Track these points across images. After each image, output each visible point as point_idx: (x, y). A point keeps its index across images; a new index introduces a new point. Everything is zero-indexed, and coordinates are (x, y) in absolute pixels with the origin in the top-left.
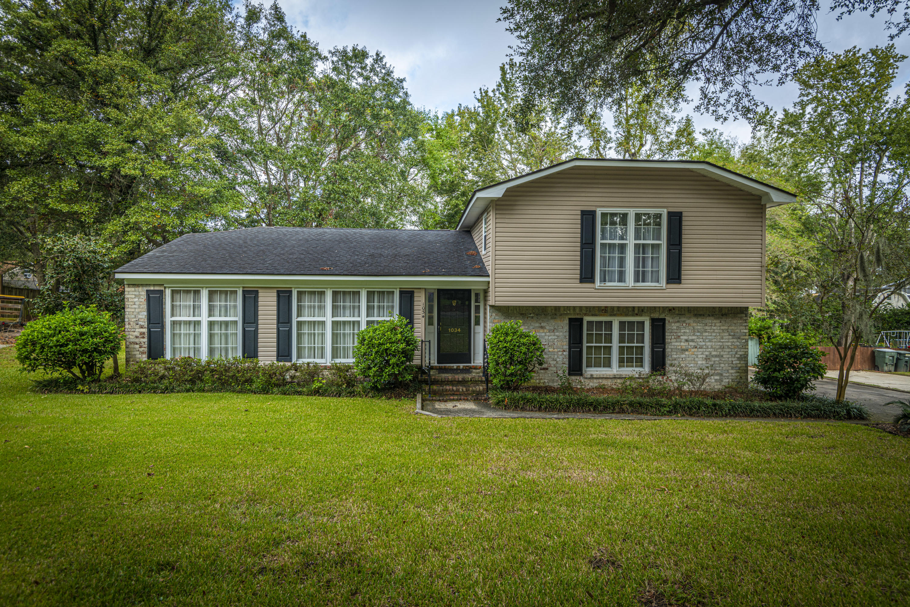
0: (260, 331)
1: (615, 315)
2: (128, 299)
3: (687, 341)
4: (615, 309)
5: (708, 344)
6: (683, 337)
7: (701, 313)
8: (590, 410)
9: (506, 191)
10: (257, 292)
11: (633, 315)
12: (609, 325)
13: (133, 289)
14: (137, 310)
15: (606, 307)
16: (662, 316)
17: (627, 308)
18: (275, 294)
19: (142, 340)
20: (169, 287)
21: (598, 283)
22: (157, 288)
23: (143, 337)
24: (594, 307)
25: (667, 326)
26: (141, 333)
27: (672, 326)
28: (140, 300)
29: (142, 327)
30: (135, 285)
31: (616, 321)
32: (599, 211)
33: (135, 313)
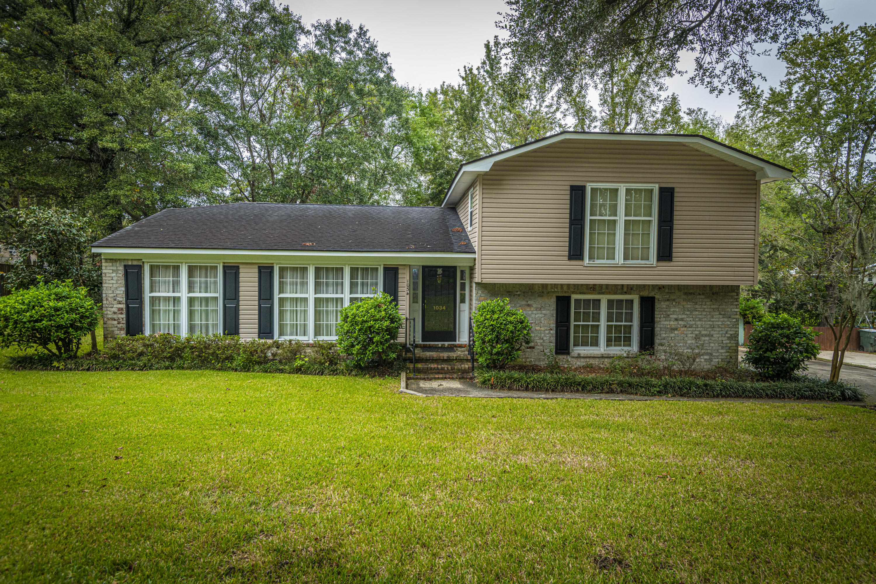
0: (241, 307)
1: (603, 293)
2: (105, 274)
3: (676, 320)
4: (604, 287)
5: (698, 323)
6: (673, 316)
7: (691, 291)
8: (578, 390)
9: (493, 165)
10: (238, 267)
11: (622, 293)
12: (597, 303)
13: (111, 264)
14: (114, 286)
15: (594, 285)
16: (652, 294)
17: (616, 286)
18: (256, 270)
19: (121, 316)
20: (148, 262)
21: (586, 261)
22: (135, 263)
23: (122, 313)
24: (582, 285)
25: (657, 305)
26: (120, 309)
27: (660, 306)
28: (118, 275)
29: (120, 303)
30: (112, 260)
31: (604, 299)
32: (589, 187)
33: (112, 289)
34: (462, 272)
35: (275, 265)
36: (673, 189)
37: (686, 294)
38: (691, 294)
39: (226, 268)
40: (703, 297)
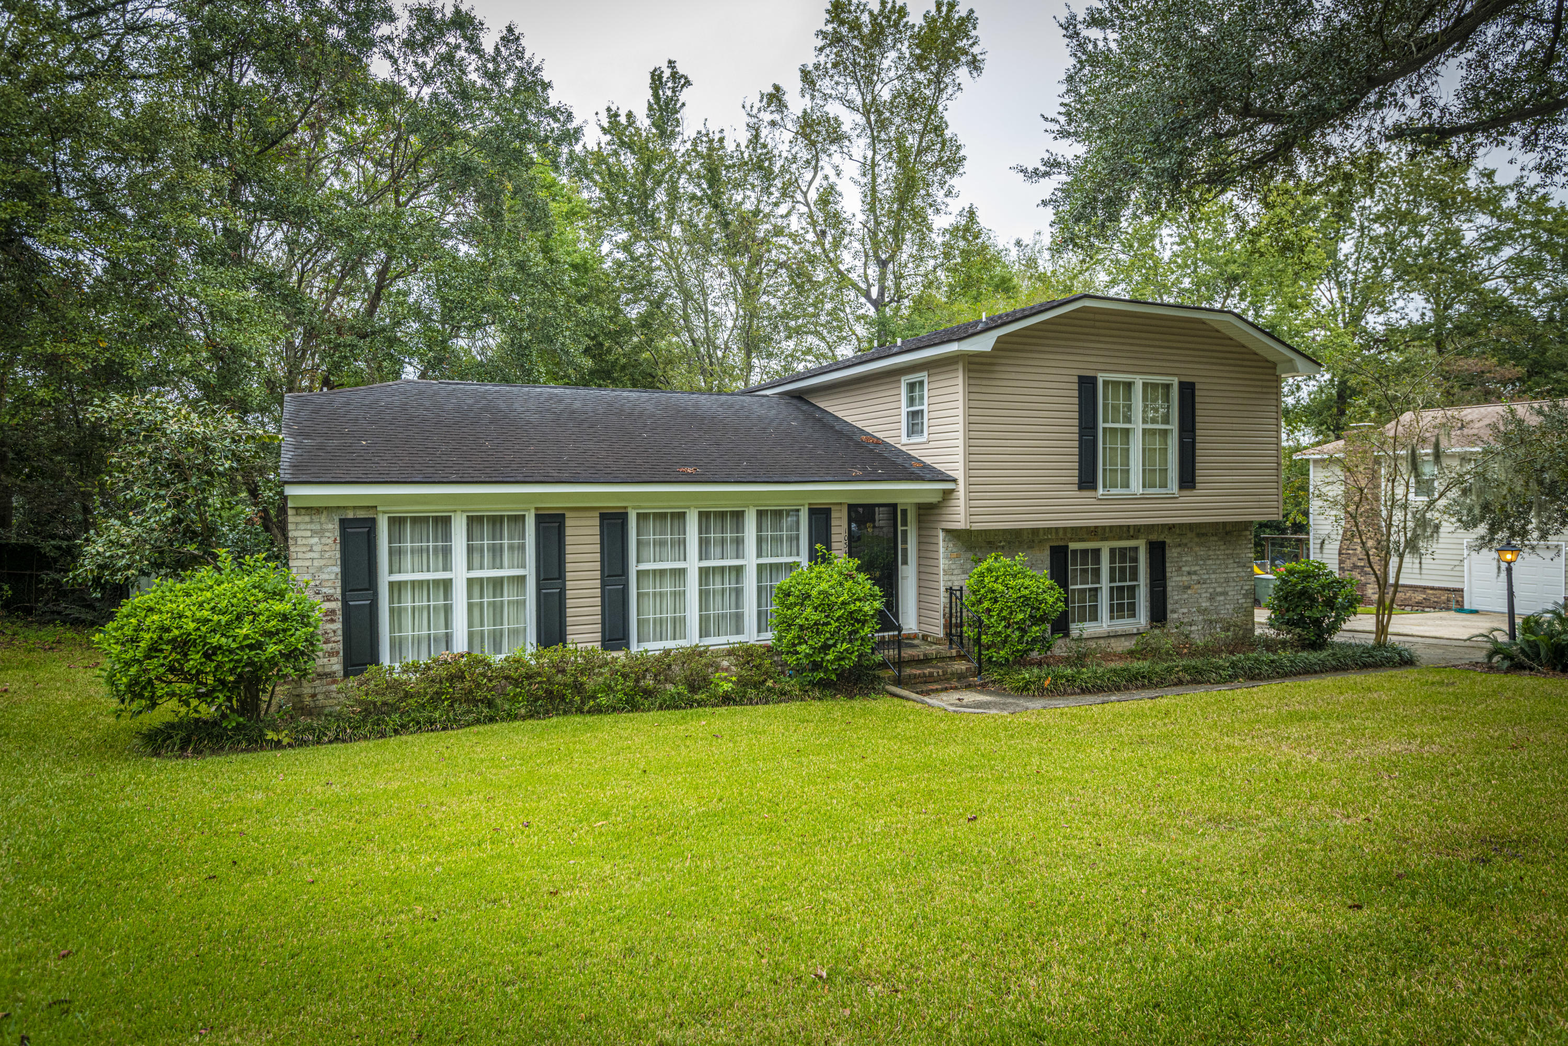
0: (569, 593)
1: (1103, 539)
2: (295, 539)
3: (1189, 573)
4: (1107, 530)
5: (1213, 576)
6: (1186, 569)
7: (1204, 531)
8: (1145, 685)
9: (997, 342)
10: (563, 516)
11: (1128, 539)
12: (1097, 552)
13: (307, 519)
14: (316, 563)
15: (1096, 527)
16: (1161, 539)
18: (597, 522)
19: (331, 627)
20: (384, 512)
21: (1101, 491)
22: (361, 514)
23: (332, 621)
24: (1082, 528)
25: (1168, 554)
26: (328, 613)
27: (1172, 554)
28: (324, 540)
29: (328, 598)
30: (312, 510)
31: (1105, 547)
32: (1101, 377)
33: (311, 571)
34: (904, 512)
35: (629, 510)
36: (1193, 384)
37: (1198, 535)
38: (1203, 535)
39: (543, 519)
40: (1215, 538)
